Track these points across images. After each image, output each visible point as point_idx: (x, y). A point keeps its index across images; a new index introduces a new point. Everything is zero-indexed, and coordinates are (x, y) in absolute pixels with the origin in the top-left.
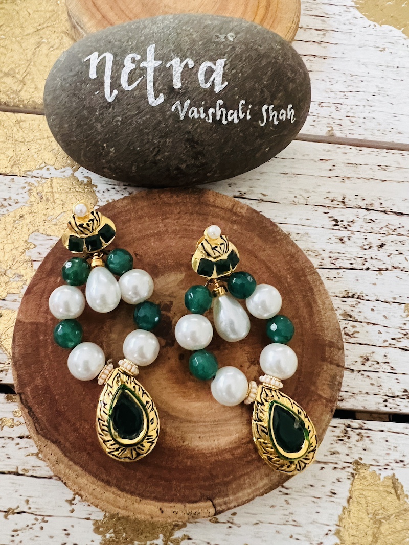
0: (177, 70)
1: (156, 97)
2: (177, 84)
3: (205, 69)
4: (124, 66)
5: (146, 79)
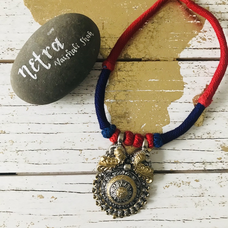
0: (46, 53)
1: (48, 66)
2: (50, 57)
3: (54, 45)
4: (31, 66)
5: (41, 64)
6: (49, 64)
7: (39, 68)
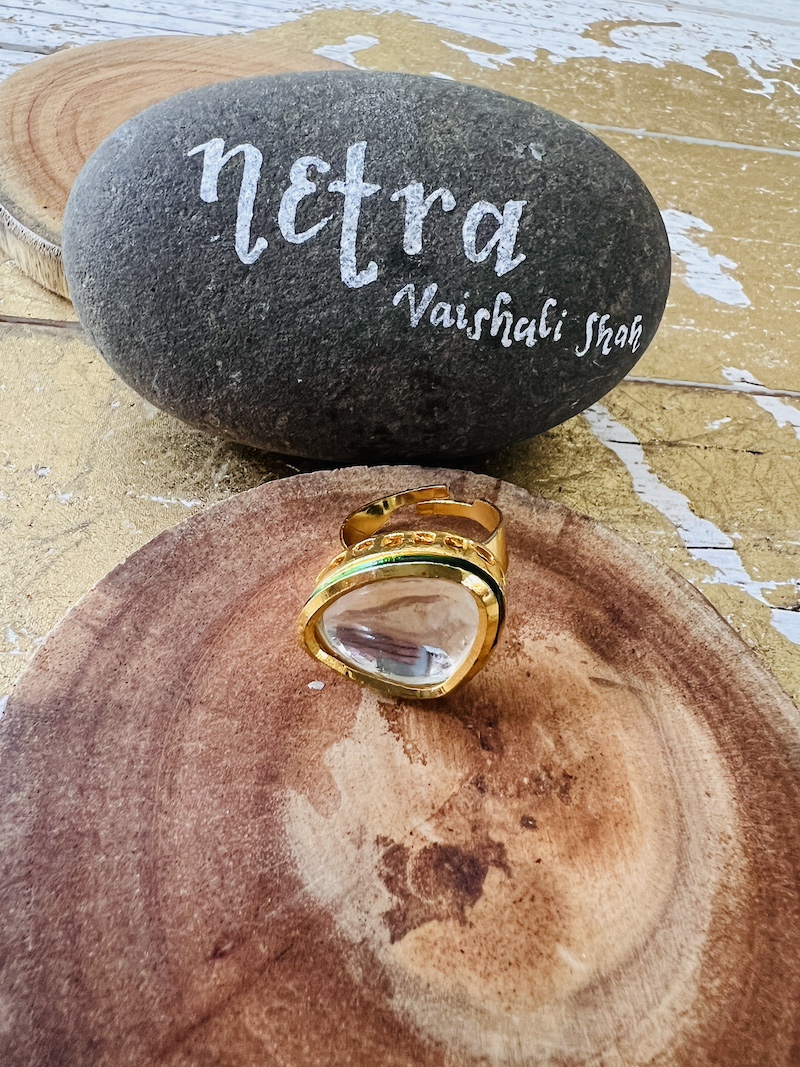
0: (415, 211)
1: (361, 267)
2: (413, 244)
3: (479, 217)
4: (289, 183)
5: (341, 224)
6: (373, 265)
7: (313, 231)
